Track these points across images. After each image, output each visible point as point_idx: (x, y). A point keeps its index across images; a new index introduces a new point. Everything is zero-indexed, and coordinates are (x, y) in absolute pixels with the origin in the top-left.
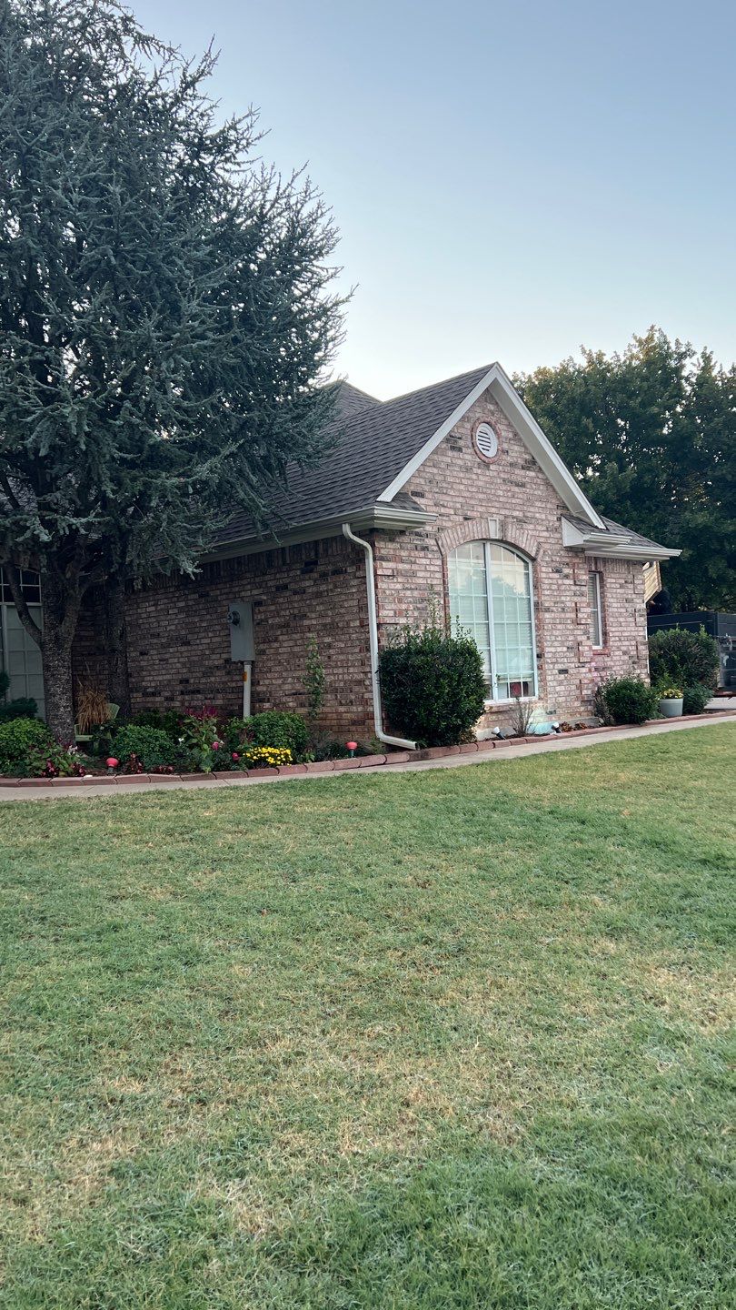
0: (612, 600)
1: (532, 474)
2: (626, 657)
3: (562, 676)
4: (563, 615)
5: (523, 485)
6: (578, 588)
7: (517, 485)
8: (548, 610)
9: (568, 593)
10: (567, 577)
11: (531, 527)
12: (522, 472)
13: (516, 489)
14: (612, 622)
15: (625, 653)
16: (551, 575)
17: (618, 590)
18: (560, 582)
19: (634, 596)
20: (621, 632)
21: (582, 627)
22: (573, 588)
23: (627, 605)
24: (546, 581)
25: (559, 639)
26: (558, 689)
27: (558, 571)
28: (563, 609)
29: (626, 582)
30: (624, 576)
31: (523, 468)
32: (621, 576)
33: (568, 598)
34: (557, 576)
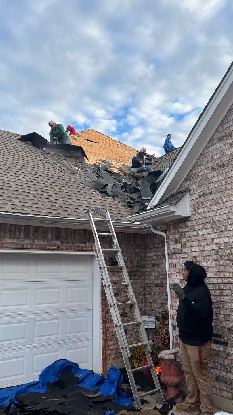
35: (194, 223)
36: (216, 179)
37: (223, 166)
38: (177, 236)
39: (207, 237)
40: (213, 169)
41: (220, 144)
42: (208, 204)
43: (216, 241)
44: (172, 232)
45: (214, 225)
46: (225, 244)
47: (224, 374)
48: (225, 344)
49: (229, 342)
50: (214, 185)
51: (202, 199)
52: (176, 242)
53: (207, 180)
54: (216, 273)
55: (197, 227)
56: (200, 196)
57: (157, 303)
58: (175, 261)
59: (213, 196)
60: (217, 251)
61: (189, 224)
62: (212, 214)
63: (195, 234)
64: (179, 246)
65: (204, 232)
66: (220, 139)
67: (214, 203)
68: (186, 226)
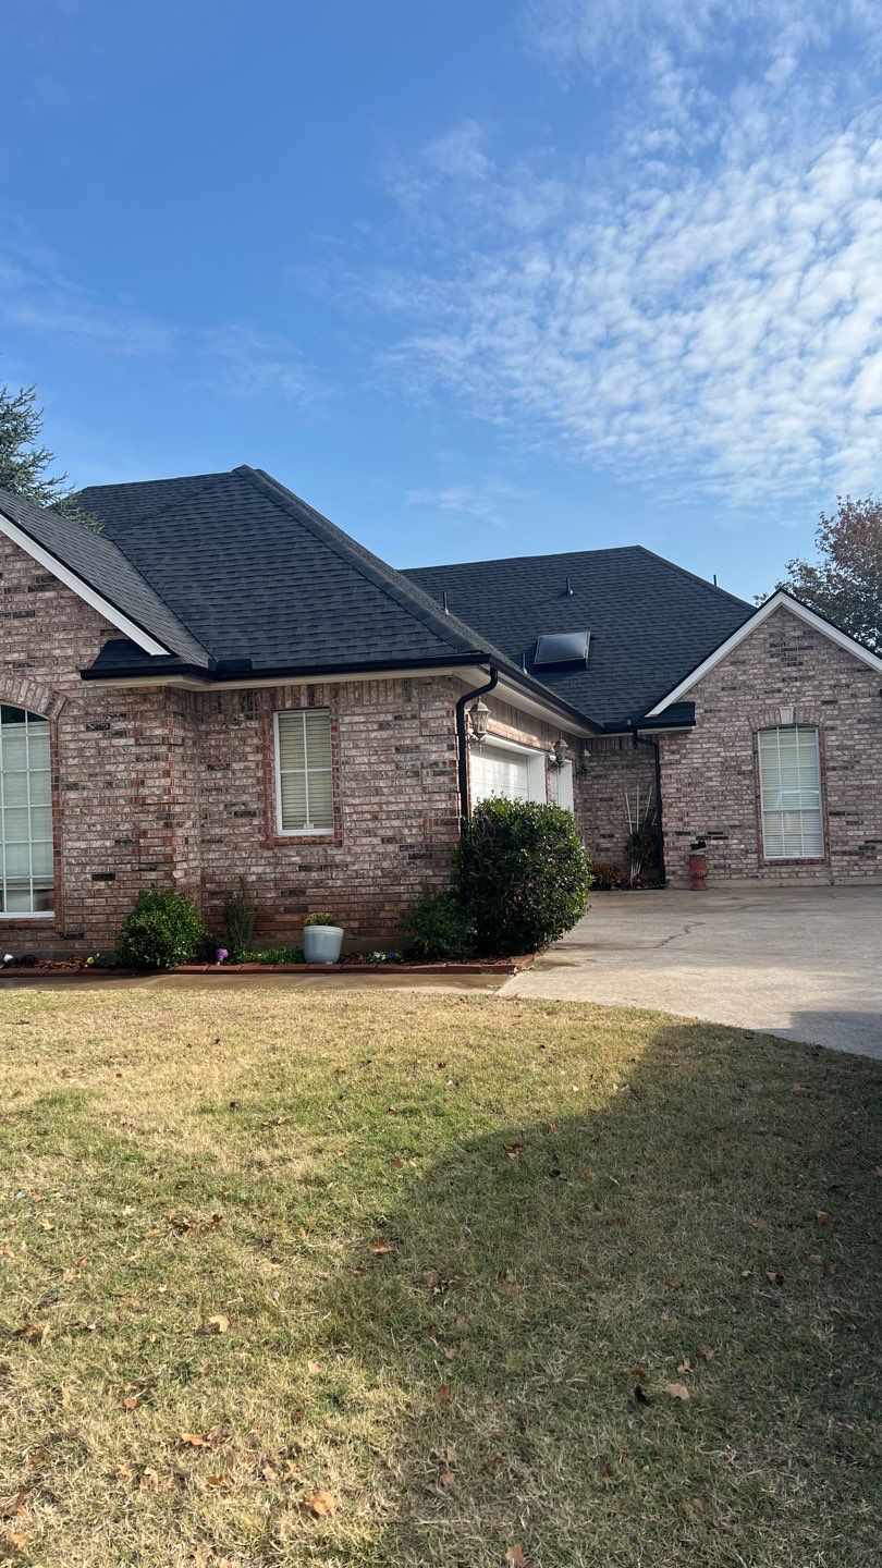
0: (354, 752)
1: (49, 594)
2: (390, 848)
3: (101, 884)
4: (108, 793)
5: (30, 614)
6: (145, 749)
7: (17, 616)
8: (73, 787)
9: (120, 759)
10: (121, 734)
11: (43, 670)
12: (30, 597)
13: (16, 623)
14: (353, 790)
15: (387, 840)
16: (82, 736)
17: (373, 735)
18: (103, 744)
19: (420, 740)
20: (380, 804)
21: (152, 808)
22: (134, 750)
23: (398, 757)
24: (72, 746)
25: (99, 827)
26: (89, 902)
27: (98, 728)
28: (110, 784)
29: (396, 718)
30: (391, 708)
31: (31, 590)
32: (385, 708)
33: (122, 767)
34: (97, 735)
35: (697, 736)
36: (726, 699)
37: (735, 689)
38: (674, 747)
39: (711, 750)
40: (723, 689)
41: (731, 668)
42: (716, 720)
43: (723, 754)
44: (667, 742)
45: (722, 741)
46: (732, 757)
47: (722, 861)
48: (727, 838)
49: (730, 836)
50: (722, 704)
51: (708, 715)
52: (673, 753)
53: (714, 698)
54: (721, 782)
55: (701, 741)
56: (706, 712)
57: (602, 820)
58: (670, 772)
59: (722, 714)
60: (722, 763)
61: (691, 736)
62: (719, 730)
63: (698, 746)
64: (678, 757)
65: (709, 745)
66: (733, 663)
67: (722, 720)
68: (686, 738)
